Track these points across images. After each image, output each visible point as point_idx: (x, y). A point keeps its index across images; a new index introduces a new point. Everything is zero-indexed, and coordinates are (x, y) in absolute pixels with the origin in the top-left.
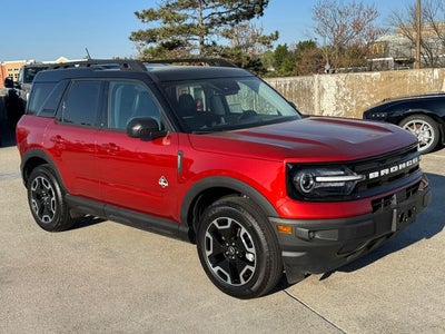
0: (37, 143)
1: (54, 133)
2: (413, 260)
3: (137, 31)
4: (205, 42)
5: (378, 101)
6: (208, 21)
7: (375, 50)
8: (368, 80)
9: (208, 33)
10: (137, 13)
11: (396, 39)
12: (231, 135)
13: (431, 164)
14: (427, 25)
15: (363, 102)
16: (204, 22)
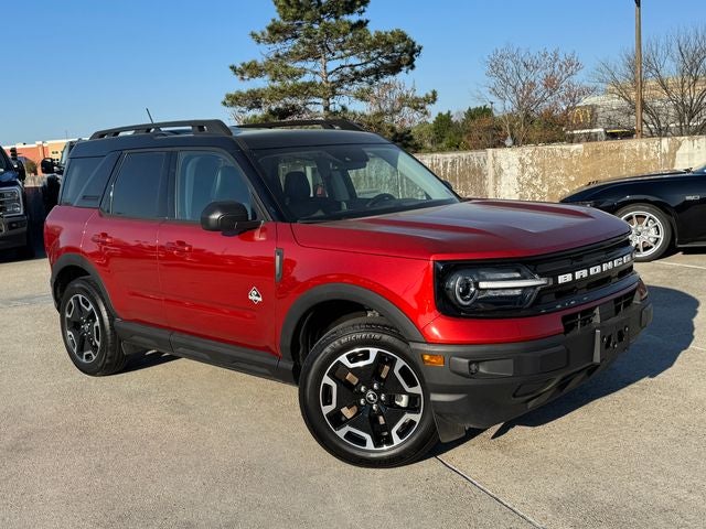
0: (74, 244)
1: (97, 231)
2: (633, 413)
3: (233, 93)
4: (331, 107)
5: (580, 186)
6: (335, 78)
7: (578, 118)
8: (566, 156)
9: (334, 94)
10: (233, 68)
11: (607, 102)
12: (355, 224)
13: (661, 274)
14: (652, 82)
15: (560, 187)
16: (330, 79)
